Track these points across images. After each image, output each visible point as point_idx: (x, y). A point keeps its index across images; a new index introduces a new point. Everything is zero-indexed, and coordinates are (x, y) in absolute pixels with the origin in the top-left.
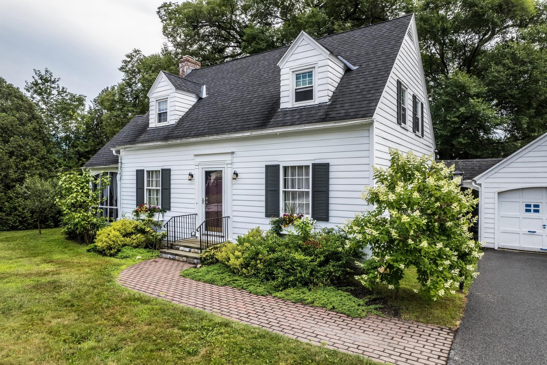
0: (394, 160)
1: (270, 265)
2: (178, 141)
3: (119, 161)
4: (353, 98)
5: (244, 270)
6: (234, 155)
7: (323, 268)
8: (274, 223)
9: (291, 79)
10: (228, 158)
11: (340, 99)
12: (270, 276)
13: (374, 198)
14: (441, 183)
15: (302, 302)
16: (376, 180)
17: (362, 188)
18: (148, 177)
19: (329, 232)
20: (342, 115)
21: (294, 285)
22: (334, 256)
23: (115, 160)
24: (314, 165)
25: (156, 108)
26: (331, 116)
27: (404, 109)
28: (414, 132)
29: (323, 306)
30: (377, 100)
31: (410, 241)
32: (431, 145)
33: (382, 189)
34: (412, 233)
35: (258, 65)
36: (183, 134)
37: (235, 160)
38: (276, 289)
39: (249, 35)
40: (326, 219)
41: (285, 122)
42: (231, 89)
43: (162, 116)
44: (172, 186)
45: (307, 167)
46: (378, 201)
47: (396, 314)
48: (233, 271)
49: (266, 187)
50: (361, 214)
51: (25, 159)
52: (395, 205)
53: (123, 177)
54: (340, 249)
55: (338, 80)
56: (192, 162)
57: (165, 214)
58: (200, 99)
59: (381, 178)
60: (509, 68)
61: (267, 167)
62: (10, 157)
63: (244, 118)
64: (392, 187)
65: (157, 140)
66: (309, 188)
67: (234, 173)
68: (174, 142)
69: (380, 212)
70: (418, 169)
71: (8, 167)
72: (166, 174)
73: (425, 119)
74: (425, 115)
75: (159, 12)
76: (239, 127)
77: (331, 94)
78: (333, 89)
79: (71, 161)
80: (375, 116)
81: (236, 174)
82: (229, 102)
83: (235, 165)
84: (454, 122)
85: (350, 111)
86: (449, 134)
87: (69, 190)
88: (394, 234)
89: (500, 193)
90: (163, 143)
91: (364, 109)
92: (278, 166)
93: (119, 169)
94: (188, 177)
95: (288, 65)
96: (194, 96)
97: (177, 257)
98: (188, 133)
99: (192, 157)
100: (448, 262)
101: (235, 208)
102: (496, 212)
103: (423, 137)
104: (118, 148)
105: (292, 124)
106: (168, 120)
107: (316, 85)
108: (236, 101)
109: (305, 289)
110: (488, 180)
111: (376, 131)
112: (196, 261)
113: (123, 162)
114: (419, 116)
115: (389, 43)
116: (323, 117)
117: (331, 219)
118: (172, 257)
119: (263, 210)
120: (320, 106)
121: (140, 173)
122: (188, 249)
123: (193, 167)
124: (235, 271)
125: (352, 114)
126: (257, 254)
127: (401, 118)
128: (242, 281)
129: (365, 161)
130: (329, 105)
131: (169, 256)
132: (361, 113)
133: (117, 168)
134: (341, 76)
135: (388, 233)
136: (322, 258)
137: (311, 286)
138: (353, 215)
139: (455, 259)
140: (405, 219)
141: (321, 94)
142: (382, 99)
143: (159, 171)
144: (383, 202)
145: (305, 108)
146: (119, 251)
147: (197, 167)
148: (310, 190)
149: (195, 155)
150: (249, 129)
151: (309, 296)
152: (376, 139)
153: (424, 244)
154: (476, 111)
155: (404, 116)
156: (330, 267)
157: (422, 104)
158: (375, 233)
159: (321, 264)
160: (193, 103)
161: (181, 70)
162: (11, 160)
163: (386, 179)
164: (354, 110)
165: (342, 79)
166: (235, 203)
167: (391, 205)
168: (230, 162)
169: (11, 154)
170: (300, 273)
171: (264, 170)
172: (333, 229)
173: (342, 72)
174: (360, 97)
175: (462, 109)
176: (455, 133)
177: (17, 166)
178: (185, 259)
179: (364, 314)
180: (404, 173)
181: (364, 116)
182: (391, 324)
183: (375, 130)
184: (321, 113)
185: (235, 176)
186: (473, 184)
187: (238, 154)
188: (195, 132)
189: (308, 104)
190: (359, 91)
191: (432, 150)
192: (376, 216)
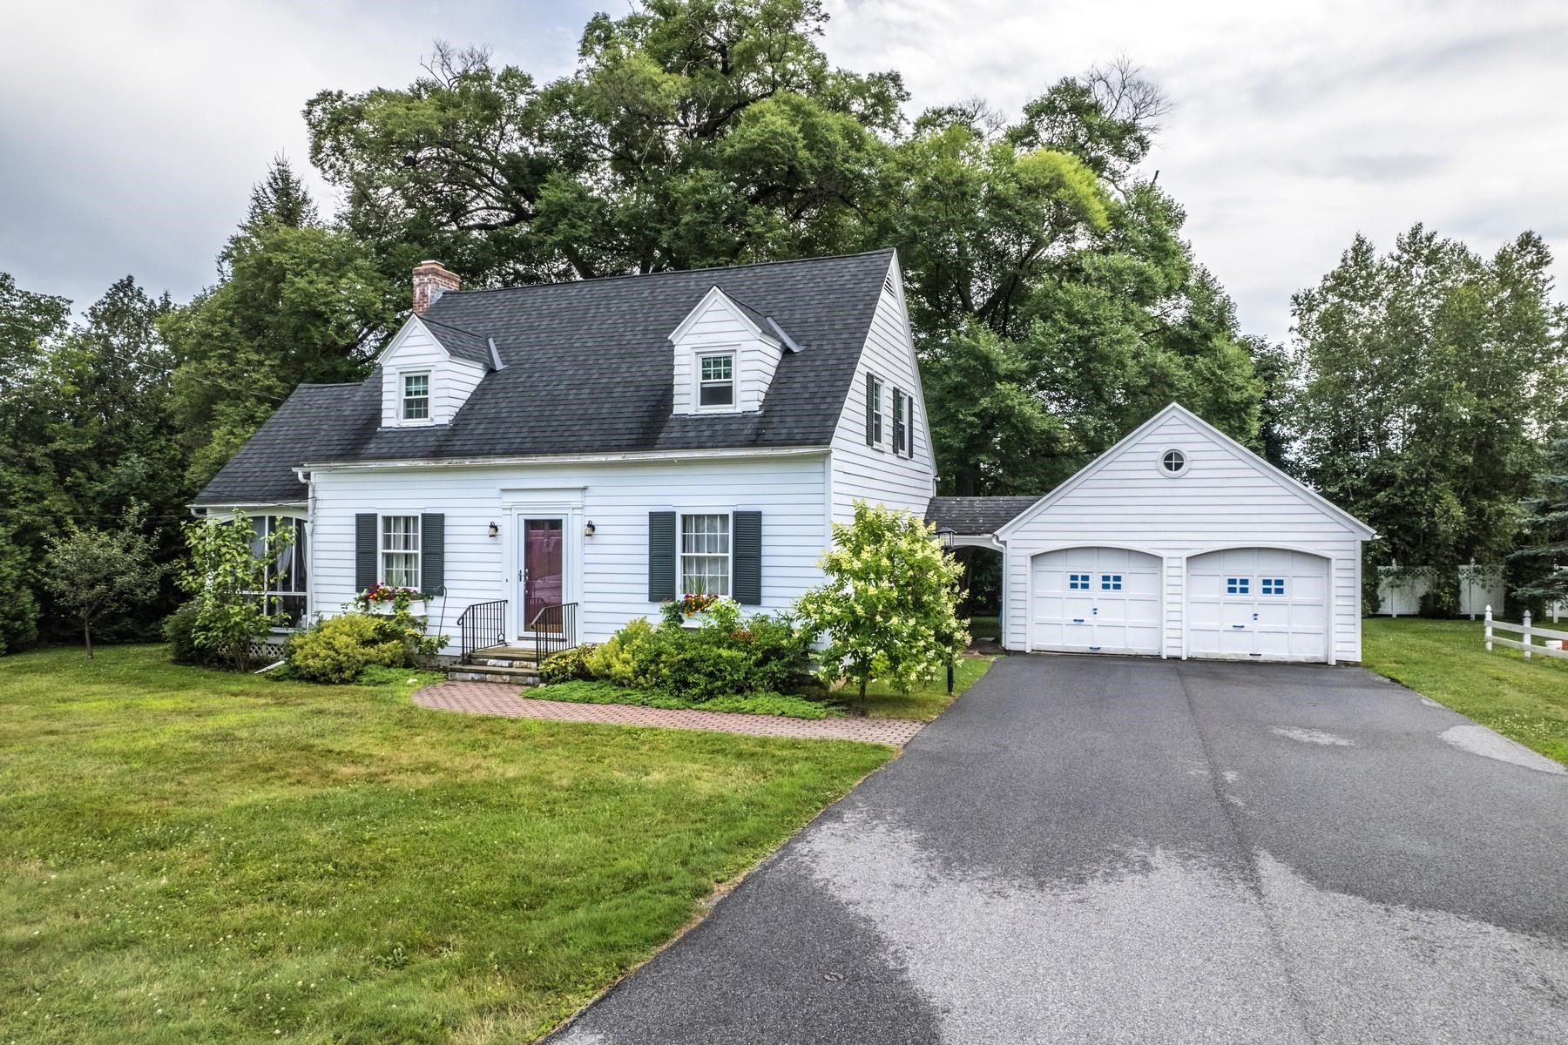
0: (860, 516)
1: (679, 669)
2: (467, 462)
3: (310, 495)
4: (798, 407)
5: (641, 680)
6: (587, 493)
7: (762, 669)
8: (669, 610)
9: (693, 364)
10: (575, 498)
11: (778, 408)
12: (682, 685)
13: (835, 566)
14: (918, 546)
15: (738, 711)
16: (835, 542)
17: (818, 551)
18: (387, 528)
19: (764, 619)
20: (783, 437)
21: (724, 693)
22: (776, 652)
23: (302, 493)
24: (736, 514)
25: (400, 388)
26: (766, 437)
27: (878, 417)
28: (896, 451)
29: (769, 713)
30: (835, 417)
31: (878, 618)
32: (927, 469)
33: (843, 553)
34: (880, 608)
35: (608, 309)
36: (476, 448)
37: (588, 501)
38: (696, 699)
39: (549, 203)
40: (756, 601)
41: (686, 440)
42: (560, 359)
43: (416, 406)
44: (447, 548)
45: (724, 517)
46: (839, 570)
47: (864, 714)
48: (620, 683)
49: (651, 550)
50: (814, 591)
52: (861, 575)
53: (319, 529)
54: (785, 642)
55: (772, 371)
56: (497, 503)
57: (430, 603)
58: (491, 371)
59: (842, 538)
60: (1062, 330)
61: (652, 515)
63: (606, 427)
64: (857, 552)
65: (414, 457)
66: (727, 552)
67: (589, 526)
68: (455, 462)
69: (841, 586)
70: (890, 529)
72: (434, 526)
73: (915, 425)
74: (915, 416)
75: (309, 113)
76: (598, 443)
77: (762, 397)
78: (765, 388)
79: (40, 478)
80: (835, 442)
81: (591, 526)
82: (561, 387)
83: (588, 511)
84: (971, 425)
85: (796, 431)
86: (962, 445)
88: (859, 610)
89: (1034, 558)
90: (432, 464)
91: (816, 430)
92: (671, 516)
93: (310, 512)
94: (487, 530)
95: (687, 339)
96: (480, 366)
97: (488, 676)
98: (488, 447)
99: (495, 492)
100: (922, 643)
101: (589, 587)
102: (1029, 590)
103: (911, 457)
104: (307, 467)
105: (700, 447)
106: (430, 414)
107: (738, 381)
108: (580, 387)
109: (739, 697)
110: (1017, 535)
111: (833, 463)
112: (530, 680)
113: (318, 495)
114: (905, 422)
115: (854, 307)
116: (753, 437)
117: (765, 601)
118: (477, 677)
119: (646, 589)
120: (745, 417)
121: (365, 524)
122: (506, 663)
123: (498, 512)
124: (625, 682)
125: (799, 437)
126: (659, 654)
127: (873, 434)
128: (639, 695)
129: (818, 509)
130: (760, 417)
131: (471, 676)
132: (812, 436)
133: (305, 509)
134: (776, 363)
135: (853, 612)
136: (760, 655)
137: (747, 692)
138: (803, 593)
139: (932, 640)
140: (872, 591)
141: (745, 396)
142: (844, 412)
143: (416, 518)
144: (845, 571)
145: (718, 419)
146: (359, 673)
147: (508, 512)
148: (730, 555)
149: (503, 490)
150: (618, 449)
151: (747, 704)
152: (834, 476)
153: (895, 620)
154: (1007, 406)
155: (878, 427)
156: (773, 666)
157: (911, 399)
158: (837, 611)
159: (759, 663)
160: (478, 381)
161: (418, 291)
163: (849, 540)
164: (802, 430)
165: (778, 368)
166: (589, 578)
167: (856, 575)
168: (579, 505)
170: (731, 674)
171: (646, 520)
172: (767, 617)
173: (779, 356)
174: (809, 407)
175: (985, 402)
176: (976, 444)
178: (507, 678)
179: (823, 715)
180: (873, 533)
181: (817, 443)
182: (855, 722)
183: (833, 461)
184: (748, 430)
185: (589, 531)
186: (994, 541)
187: (592, 491)
188: (505, 446)
189: (724, 411)
190: (807, 395)
191: (931, 477)
192: (836, 591)
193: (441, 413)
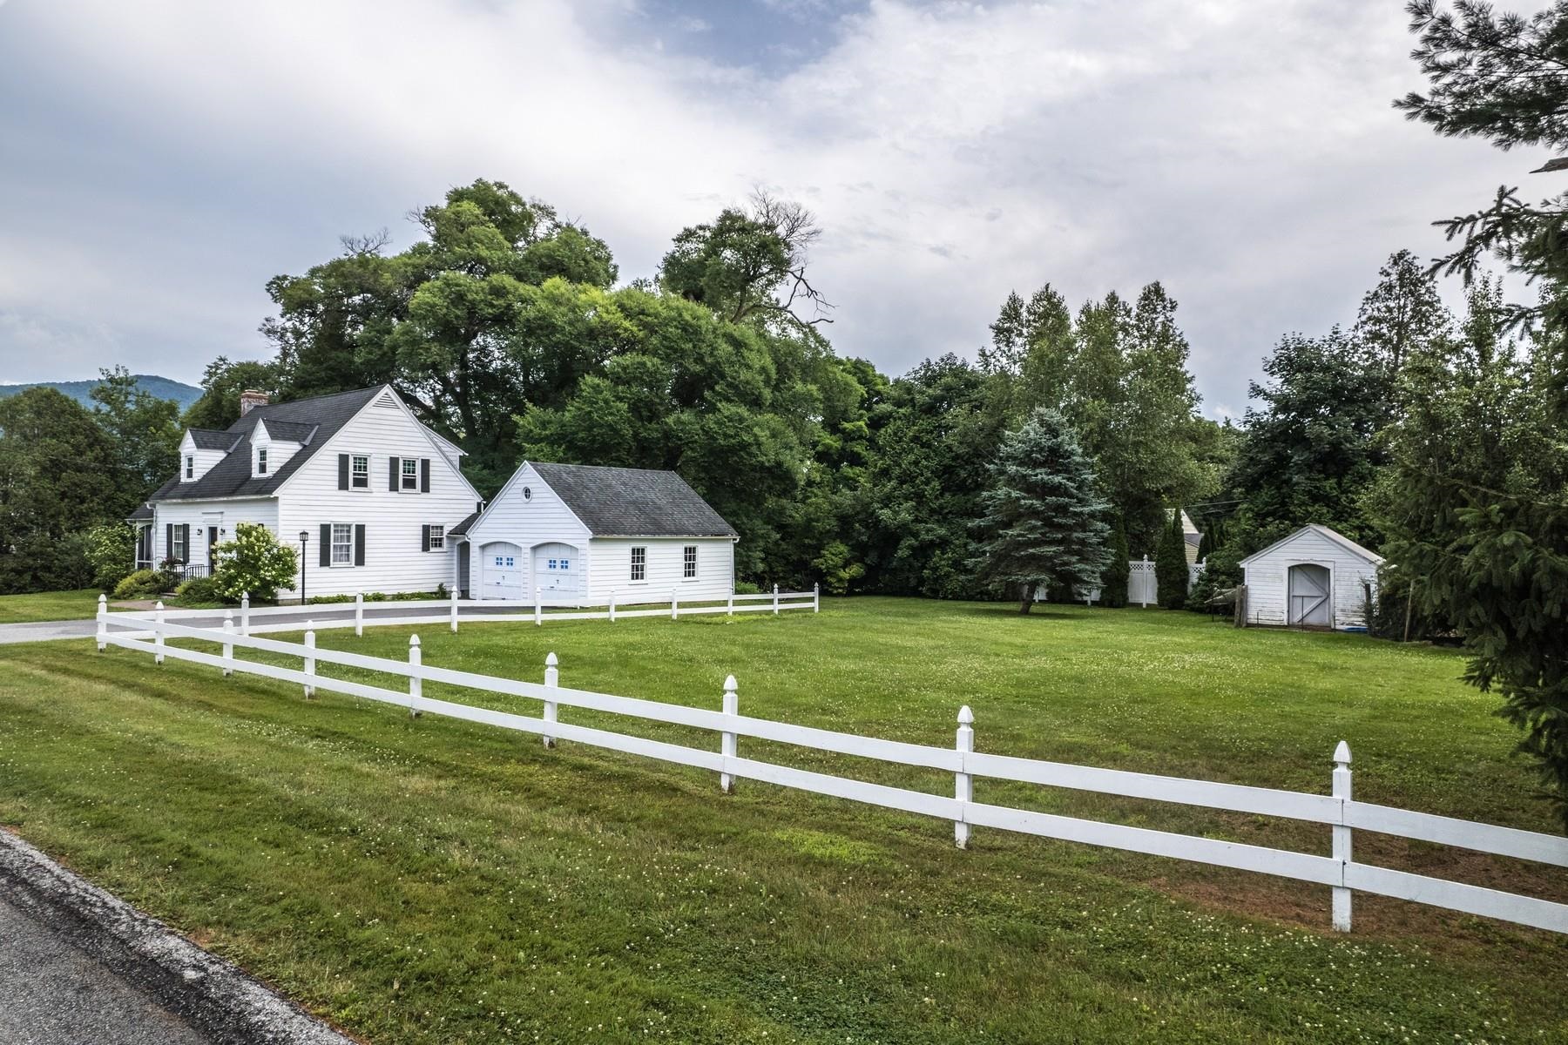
3: (156, 515)
10: (219, 516)
11: (277, 475)
18: (175, 531)
23: (151, 514)
28: (395, 490)
32: (464, 497)
36: (195, 493)
37: (223, 519)
44: (190, 540)
51: (82, 501)
53: (157, 531)
55: (290, 456)
56: (203, 520)
58: (228, 453)
62: (62, 499)
63: (232, 484)
65: (184, 497)
67: (223, 531)
71: (59, 513)
72: (186, 527)
73: (437, 473)
78: (280, 465)
83: (223, 522)
87: (99, 544)
89: (481, 547)
90: (188, 500)
93: (154, 523)
94: (199, 533)
95: (255, 442)
99: (201, 514)
102: (479, 566)
103: (427, 492)
110: (474, 535)
113: (159, 516)
114: (417, 473)
121: (169, 526)
123: (203, 524)
127: (351, 484)
133: (152, 522)
143: (183, 526)
149: (204, 514)
152: (284, 507)
155: (363, 480)
157: (425, 460)
160: (220, 459)
162: (63, 504)
169: (63, 495)
174: (285, 474)
177: (71, 511)
183: (282, 501)
186: (467, 538)
187: (225, 514)
193: (196, 477)
